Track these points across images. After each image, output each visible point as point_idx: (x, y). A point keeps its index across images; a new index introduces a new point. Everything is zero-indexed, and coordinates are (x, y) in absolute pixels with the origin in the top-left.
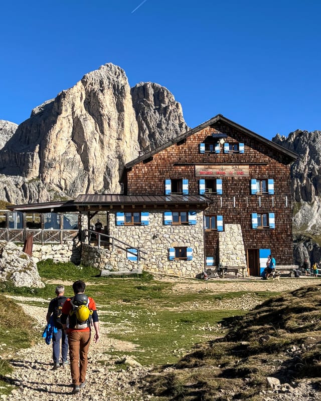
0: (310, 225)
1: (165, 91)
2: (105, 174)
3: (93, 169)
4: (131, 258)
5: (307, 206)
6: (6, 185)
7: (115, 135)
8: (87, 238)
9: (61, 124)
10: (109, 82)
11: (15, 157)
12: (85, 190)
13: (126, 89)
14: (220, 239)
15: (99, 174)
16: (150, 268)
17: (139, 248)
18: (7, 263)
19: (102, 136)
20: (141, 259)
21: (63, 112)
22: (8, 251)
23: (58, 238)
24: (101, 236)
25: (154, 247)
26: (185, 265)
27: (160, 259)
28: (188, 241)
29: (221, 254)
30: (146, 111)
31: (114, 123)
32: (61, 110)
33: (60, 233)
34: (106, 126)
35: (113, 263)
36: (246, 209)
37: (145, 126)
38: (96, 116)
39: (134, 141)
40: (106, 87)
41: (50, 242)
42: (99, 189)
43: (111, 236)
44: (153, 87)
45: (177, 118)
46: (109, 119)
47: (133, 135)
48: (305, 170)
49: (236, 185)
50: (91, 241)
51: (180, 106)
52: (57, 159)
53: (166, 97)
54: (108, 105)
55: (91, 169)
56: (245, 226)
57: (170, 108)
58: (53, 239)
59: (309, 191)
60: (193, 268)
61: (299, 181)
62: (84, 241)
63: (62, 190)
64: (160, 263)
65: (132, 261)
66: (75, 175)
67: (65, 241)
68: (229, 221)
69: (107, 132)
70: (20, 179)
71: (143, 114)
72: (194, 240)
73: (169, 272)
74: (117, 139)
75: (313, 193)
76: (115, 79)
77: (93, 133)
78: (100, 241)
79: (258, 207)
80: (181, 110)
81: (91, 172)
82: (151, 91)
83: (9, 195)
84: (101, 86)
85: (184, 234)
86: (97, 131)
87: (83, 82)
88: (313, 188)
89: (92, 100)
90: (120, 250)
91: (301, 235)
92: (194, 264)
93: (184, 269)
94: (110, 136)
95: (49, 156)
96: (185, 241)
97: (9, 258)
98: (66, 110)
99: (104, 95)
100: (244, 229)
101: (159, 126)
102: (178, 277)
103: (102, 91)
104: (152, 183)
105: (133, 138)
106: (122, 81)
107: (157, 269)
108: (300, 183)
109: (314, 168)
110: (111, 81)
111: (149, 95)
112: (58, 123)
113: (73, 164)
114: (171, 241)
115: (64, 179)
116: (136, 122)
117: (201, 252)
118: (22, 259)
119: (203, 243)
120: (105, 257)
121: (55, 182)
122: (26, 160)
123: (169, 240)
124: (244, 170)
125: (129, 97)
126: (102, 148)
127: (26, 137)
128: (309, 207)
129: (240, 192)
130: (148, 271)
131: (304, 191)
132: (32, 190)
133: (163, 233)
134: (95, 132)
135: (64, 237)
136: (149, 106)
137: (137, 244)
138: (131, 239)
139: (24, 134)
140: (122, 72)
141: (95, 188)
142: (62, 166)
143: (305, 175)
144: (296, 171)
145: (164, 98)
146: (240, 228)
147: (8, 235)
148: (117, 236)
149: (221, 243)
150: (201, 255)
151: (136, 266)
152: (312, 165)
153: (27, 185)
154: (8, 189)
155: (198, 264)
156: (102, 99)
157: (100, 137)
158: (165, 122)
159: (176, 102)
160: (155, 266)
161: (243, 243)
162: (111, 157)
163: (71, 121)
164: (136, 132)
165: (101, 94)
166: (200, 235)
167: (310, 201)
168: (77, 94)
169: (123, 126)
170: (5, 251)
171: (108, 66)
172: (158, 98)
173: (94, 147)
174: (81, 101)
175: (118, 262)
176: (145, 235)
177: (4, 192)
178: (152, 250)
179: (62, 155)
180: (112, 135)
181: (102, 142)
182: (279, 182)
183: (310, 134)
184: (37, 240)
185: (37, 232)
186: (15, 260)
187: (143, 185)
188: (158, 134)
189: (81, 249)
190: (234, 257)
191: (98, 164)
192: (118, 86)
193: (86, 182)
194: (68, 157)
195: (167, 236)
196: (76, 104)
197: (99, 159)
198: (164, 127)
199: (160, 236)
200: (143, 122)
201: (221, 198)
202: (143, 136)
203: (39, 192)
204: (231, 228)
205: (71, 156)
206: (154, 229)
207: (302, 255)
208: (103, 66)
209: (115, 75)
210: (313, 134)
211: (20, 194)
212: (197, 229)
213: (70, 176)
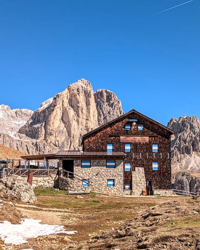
0: (190, 167)
1: (113, 94)
2: (79, 138)
3: (73, 136)
4: (85, 185)
5: (188, 156)
6: (27, 144)
7: (85, 117)
8: (62, 174)
9: (57, 111)
10: (82, 89)
11: (32, 129)
12: (69, 147)
13: (91, 93)
14: (132, 175)
15: (76, 138)
16: (95, 190)
17: (89, 179)
18: (17, 187)
19: (78, 118)
20: (90, 186)
21: (58, 105)
22: (18, 181)
23: (46, 174)
24: (69, 173)
25: (97, 179)
26: (113, 189)
27: (100, 185)
28: (115, 176)
29: (133, 183)
30: (102, 105)
31: (85, 111)
32: (57, 104)
33: (48, 171)
34: (80, 112)
35: (75, 187)
36: (147, 160)
37: (101, 113)
38: (75, 107)
39: (95, 121)
40: (81, 92)
41: (43, 176)
42: (76, 146)
43: (74, 173)
44: (106, 92)
45: (119, 109)
46: (82, 109)
47: (95, 117)
48: (187, 137)
49: (141, 146)
50: (64, 175)
51: (120, 102)
52: (54, 130)
53: (112, 97)
54: (82, 101)
55: (72, 136)
56: (146, 169)
57: (115, 103)
58: (44, 174)
59: (189, 149)
60: (117, 191)
61: (184, 143)
62: (60, 176)
63: (56, 147)
64: (100, 187)
65: (85, 186)
66: (63, 139)
67: (50, 175)
68: (138, 165)
69: (81, 116)
70: (34, 141)
71: (100, 106)
72: (118, 176)
73: (105, 192)
74: (86, 120)
75: (191, 150)
76: (86, 88)
77: (73, 116)
78: (68, 175)
79: (153, 159)
80: (120, 104)
81: (72, 138)
82: (105, 94)
83: (29, 149)
84: (78, 91)
85: (113, 172)
86: (76, 115)
87: (68, 89)
88: (191, 147)
89: (73, 99)
90: (79, 180)
91: (185, 172)
92: (118, 188)
93: (113, 190)
94: (83, 118)
95: (50, 128)
96: (113, 176)
97: (18, 184)
98: (59, 104)
99: (79, 96)
100: (146, 170)
101: (109, 113)
102: (109, 195)
103: (78, 94)
104: (97, 145)
105: (95, 119)
106: (89, 88)
107: (99, 191)
108: (184, 144)
109: (192, 136)
110: (83, 88)
111: (103, 96)
112: (55, 111)
113: (62, 133)
114: (106, 176)
115: (57, 141)
116: (97, 111)
117: (122, 182)
118: (25, 185)
119: (123, 177)
120: (71, 184)
121: (53, 142)
122: (38, 130)
123: (105, 175)
124: (146, 139)
125: (93, 97)
126: (78, 124)
127: (38, 118)
128: (189, 157)
129: (144, 151)
130: (94, 191)
131: (187, 149)
132: (40, 146)
133: (102, 172)
134: (75, 115)
135: (50, 173)
136: (103, 102)
137: (88, 177)
138: (85, 175)
139: (37, 117)
140: (89, 84)
141: (74, 146)
142: (57, 134)
143: (187, 140)
144: (182, 138)
145: (111, 98)
146: (143, 169)
147: (20, 172)
148: (78, 173)
149: (133, 177)
150: (121, 184)
151: (87, 189)
152: (191, 135)
153: (38, 144)
154: (28, 146)
155: (120, 188)
156: (78, 98)
157: (77, 118)
158: (112, 110)
159: (118, 100)
160: (97, 189)
161: (145, 177)
162: (83, 129)
163: (62, 110)
164: (97, 116)
165: (78, 95)
166: (121, 173)
167: (190, 154)
168: (65, 95)
169: (89, 113)
170: (16, 181)
171: (82, 80)
172: (109, 98)
173: (74, 124)
174: (67, 99)
175: (77, 186)
176: (92, 173)
177: (26, 147)
178: (96, 181)
179: (57, 128)
180: (84, 117)
181: (78, 121)
182: (165, 146)
183: (190, 118)
184: (36, 175)
185: (35, 171)
186: (21, 186)
187: (93, 146)
188: (108, 117)
189: (59, 180)
190: (140, 185)
191: (76, 133)
192: (87, 91)
193: (69, 142)
194: (60, 129)
195: (104, 173)
196: (64, 100)
197: (76, 130)
198: (111, 113)
199: (100, 174)
200: (100, 110)
201: (134, 154)
202: (100, 118)
203: (44, 148)
204: (139, 169)
205: (62, 129)
206: (97, 170)
207: (185, 183)
208: (79, 80)
209: (86, 85)
210: (192, 118)
211: (34, 148)
212: (120, 170)
213: (61, 139)
